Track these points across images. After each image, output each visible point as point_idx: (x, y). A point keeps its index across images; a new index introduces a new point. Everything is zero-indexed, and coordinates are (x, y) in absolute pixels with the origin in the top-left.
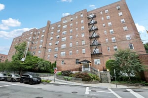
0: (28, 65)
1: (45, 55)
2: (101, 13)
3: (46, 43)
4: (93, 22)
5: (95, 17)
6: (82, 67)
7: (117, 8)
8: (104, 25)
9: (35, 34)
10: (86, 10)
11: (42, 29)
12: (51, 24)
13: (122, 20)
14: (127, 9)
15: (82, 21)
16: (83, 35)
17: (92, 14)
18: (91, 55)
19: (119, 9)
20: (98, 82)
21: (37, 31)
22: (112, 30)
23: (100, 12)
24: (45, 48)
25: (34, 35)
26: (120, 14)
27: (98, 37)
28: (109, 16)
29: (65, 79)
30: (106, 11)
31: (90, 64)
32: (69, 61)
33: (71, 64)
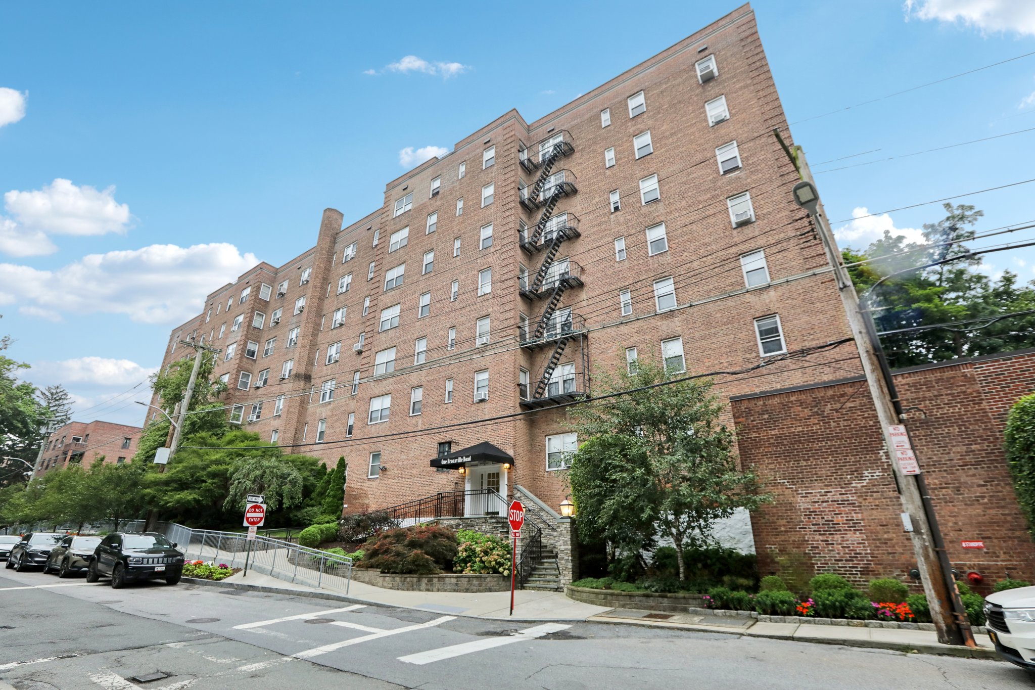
1: (302, 423)
2: (606, 118)
4: (551, 186)
5: (565, 152)
6: (468, 487)
7: (700, 71)
8: (615, 198)
9: (265, 293)
11: (297, 264)
13: (722, 155)
15: (489, 191)
16: (486, 286)
17: (552, 133)
18: (525, 406)
19: (708, 79)
20: (493, 579)
21: (275, 274)
22: (659, 232)
23: (598, 117)
25: (260, 306)
26: (717, 110)
28: (646, 139)
30: (632, 103)
31: (506, 471)
32: (404, 457)
33: (414, 471)
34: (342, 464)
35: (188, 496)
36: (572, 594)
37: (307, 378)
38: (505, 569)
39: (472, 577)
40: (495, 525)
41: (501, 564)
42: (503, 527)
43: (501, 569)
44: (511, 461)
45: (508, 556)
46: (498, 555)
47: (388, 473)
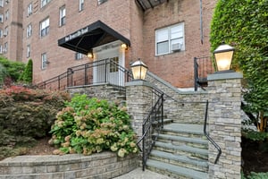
31: (124, 51)
32: (57, 53)
33: (64, 62)
34: (31, 63)
37: (20, 25)
38: (120, 147)
39: (63, 163)
40: (112, 91)
41: (113, 140)
42: (120, 94)
43: (113, 148)
44: (128, 43)
45: (125, 127)
46: (109, 128)
47: (51, 65)
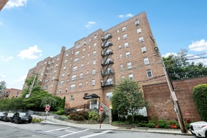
0: (31, 102)
1: (56, 89)
2: (118, 31)
3: (59, 74)
4: (108, 44)
5: (110, 37)
6: (90, 103)
7: (136, 23)
8: (120, 46)
9: (49, 63)
10: (101, 29)
11: (56, 57)
12: (66, 49)
13: (140, 39)
14: (147, 23)
15: (95, 44)
16: (94, 63)
17: (108, 33)
18: (102, 87)
19: (138, 25)
20: (96, 122)
21: (51, 59)
22: (128, 53)
24: (58, 80)
25: (48, 65)
26: (139, 30)
27: (111, 63)
28: (126, 35)
29: (60, 119)
30: (123, 29)
31: (98, 100)
35: (32, 104)
36: (112, 124)
39: (92, 121)
40: (96, 111)
44: (99, 98)
47: (74, 100)
